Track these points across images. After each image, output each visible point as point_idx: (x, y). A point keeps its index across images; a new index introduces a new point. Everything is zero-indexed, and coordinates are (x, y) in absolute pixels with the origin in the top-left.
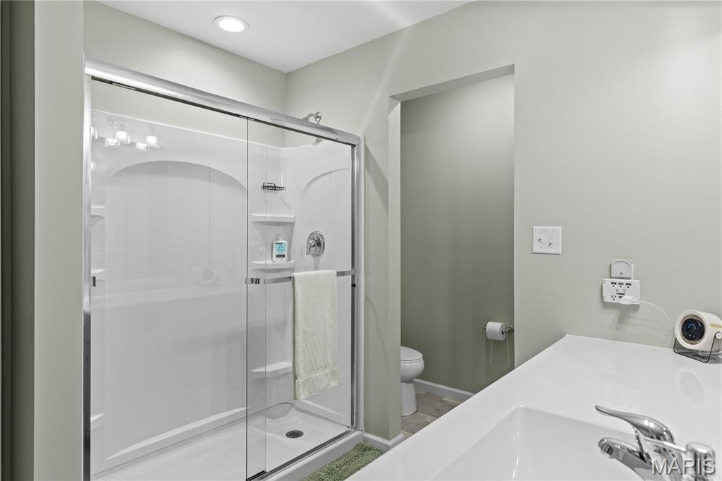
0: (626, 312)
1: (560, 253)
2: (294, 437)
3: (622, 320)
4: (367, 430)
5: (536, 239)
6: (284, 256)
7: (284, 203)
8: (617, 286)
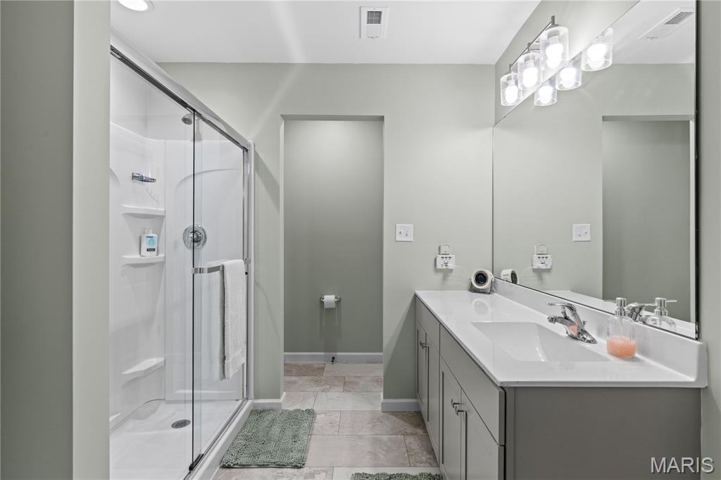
0: (446, 272)
1: (412, 240)
2: (182, 427)
3: (445, 278)
4: (256, 398)
5: (398, 232)
6: (154, 250)
7: (150, 195)
8: (444, 259)
